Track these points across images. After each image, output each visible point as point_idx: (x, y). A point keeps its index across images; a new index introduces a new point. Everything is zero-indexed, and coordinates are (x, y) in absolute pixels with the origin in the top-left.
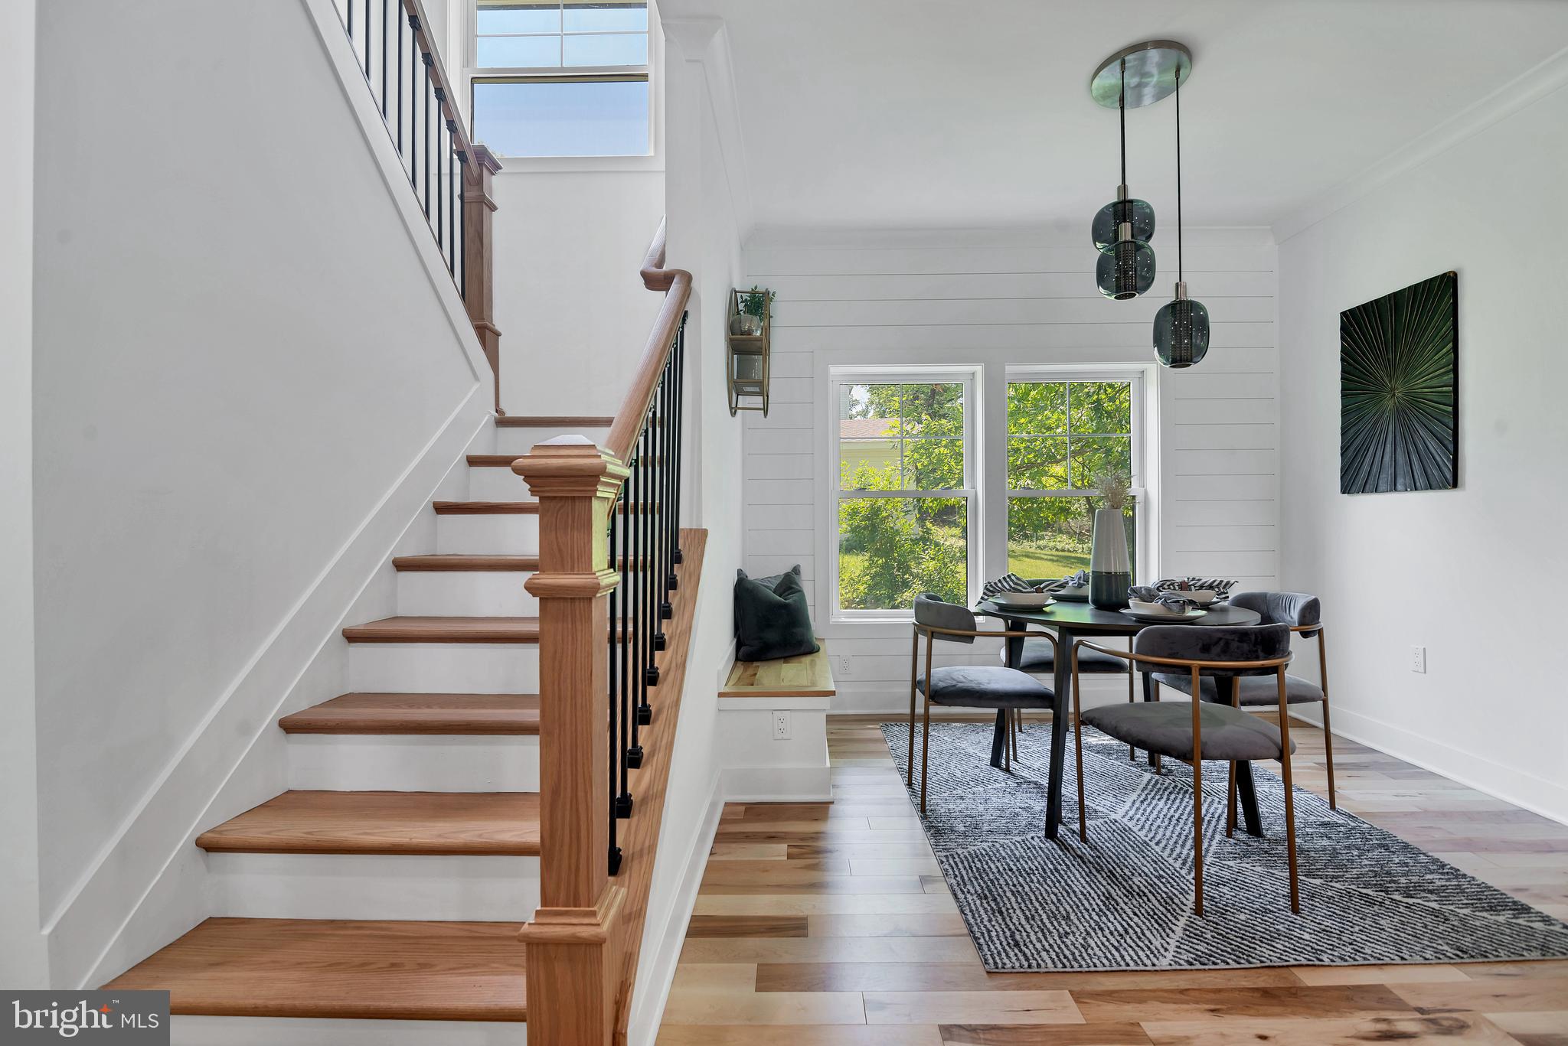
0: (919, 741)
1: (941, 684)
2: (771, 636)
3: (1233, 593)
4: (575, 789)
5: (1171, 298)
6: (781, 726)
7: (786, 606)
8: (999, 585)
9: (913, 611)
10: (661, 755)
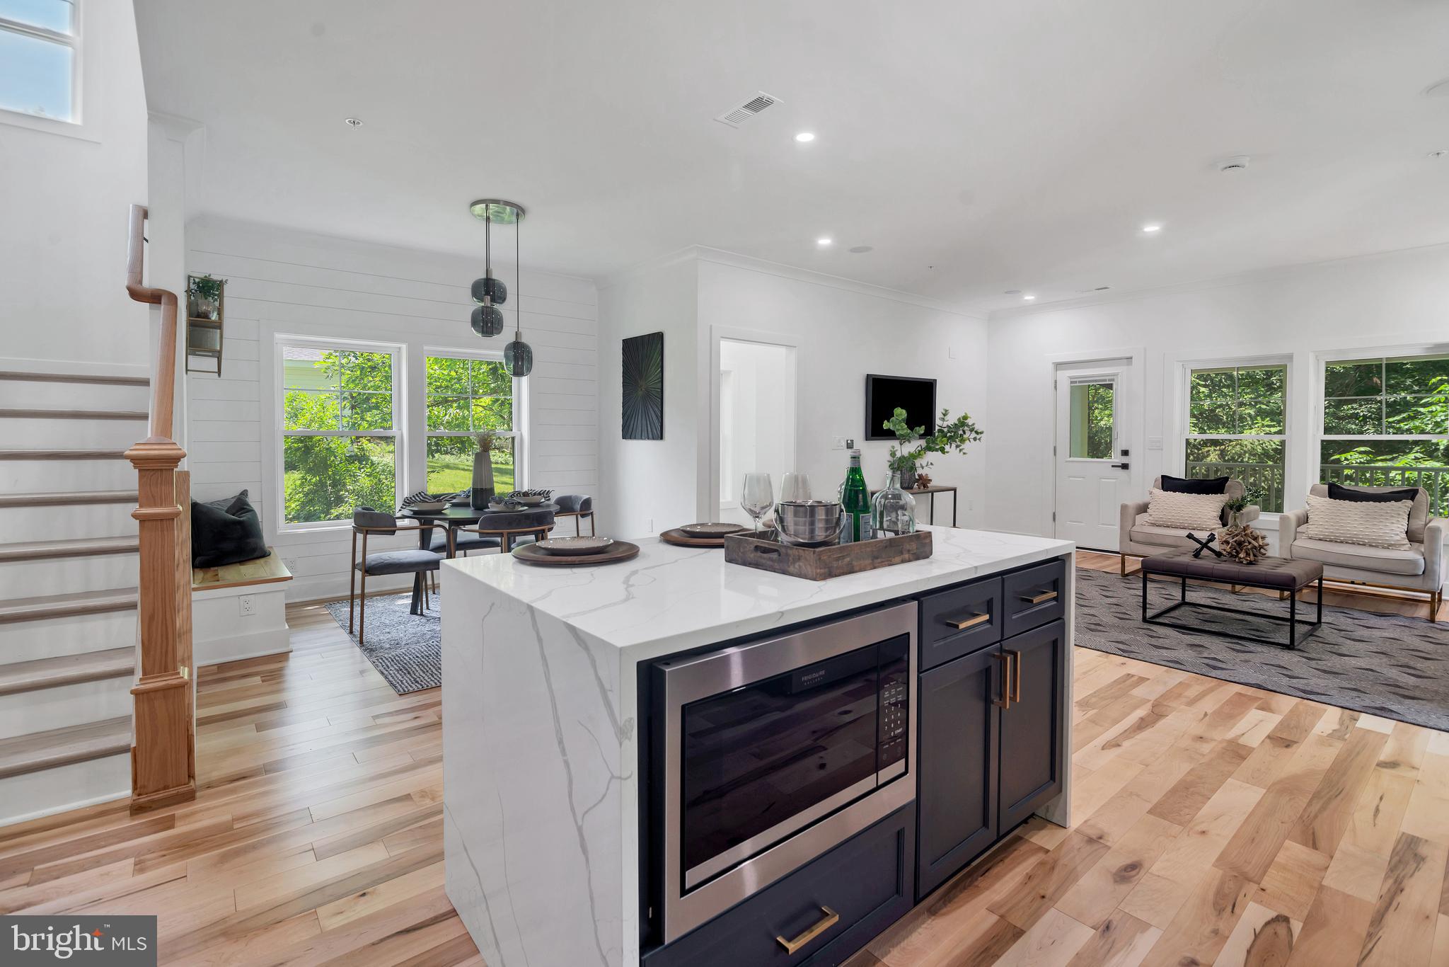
0: (357, 610)
1: (373, 563)
2: (228, 546)
3: (554, 497)
4: (165, 613)
5: (513, 339)
6: (246, 606)
7: (240, 523)
8: (413, 499)
9: (353, 520)
10: (185, 611)
